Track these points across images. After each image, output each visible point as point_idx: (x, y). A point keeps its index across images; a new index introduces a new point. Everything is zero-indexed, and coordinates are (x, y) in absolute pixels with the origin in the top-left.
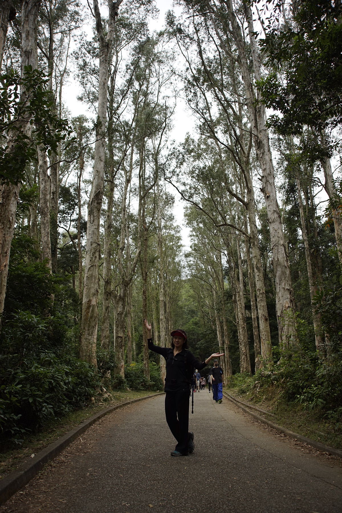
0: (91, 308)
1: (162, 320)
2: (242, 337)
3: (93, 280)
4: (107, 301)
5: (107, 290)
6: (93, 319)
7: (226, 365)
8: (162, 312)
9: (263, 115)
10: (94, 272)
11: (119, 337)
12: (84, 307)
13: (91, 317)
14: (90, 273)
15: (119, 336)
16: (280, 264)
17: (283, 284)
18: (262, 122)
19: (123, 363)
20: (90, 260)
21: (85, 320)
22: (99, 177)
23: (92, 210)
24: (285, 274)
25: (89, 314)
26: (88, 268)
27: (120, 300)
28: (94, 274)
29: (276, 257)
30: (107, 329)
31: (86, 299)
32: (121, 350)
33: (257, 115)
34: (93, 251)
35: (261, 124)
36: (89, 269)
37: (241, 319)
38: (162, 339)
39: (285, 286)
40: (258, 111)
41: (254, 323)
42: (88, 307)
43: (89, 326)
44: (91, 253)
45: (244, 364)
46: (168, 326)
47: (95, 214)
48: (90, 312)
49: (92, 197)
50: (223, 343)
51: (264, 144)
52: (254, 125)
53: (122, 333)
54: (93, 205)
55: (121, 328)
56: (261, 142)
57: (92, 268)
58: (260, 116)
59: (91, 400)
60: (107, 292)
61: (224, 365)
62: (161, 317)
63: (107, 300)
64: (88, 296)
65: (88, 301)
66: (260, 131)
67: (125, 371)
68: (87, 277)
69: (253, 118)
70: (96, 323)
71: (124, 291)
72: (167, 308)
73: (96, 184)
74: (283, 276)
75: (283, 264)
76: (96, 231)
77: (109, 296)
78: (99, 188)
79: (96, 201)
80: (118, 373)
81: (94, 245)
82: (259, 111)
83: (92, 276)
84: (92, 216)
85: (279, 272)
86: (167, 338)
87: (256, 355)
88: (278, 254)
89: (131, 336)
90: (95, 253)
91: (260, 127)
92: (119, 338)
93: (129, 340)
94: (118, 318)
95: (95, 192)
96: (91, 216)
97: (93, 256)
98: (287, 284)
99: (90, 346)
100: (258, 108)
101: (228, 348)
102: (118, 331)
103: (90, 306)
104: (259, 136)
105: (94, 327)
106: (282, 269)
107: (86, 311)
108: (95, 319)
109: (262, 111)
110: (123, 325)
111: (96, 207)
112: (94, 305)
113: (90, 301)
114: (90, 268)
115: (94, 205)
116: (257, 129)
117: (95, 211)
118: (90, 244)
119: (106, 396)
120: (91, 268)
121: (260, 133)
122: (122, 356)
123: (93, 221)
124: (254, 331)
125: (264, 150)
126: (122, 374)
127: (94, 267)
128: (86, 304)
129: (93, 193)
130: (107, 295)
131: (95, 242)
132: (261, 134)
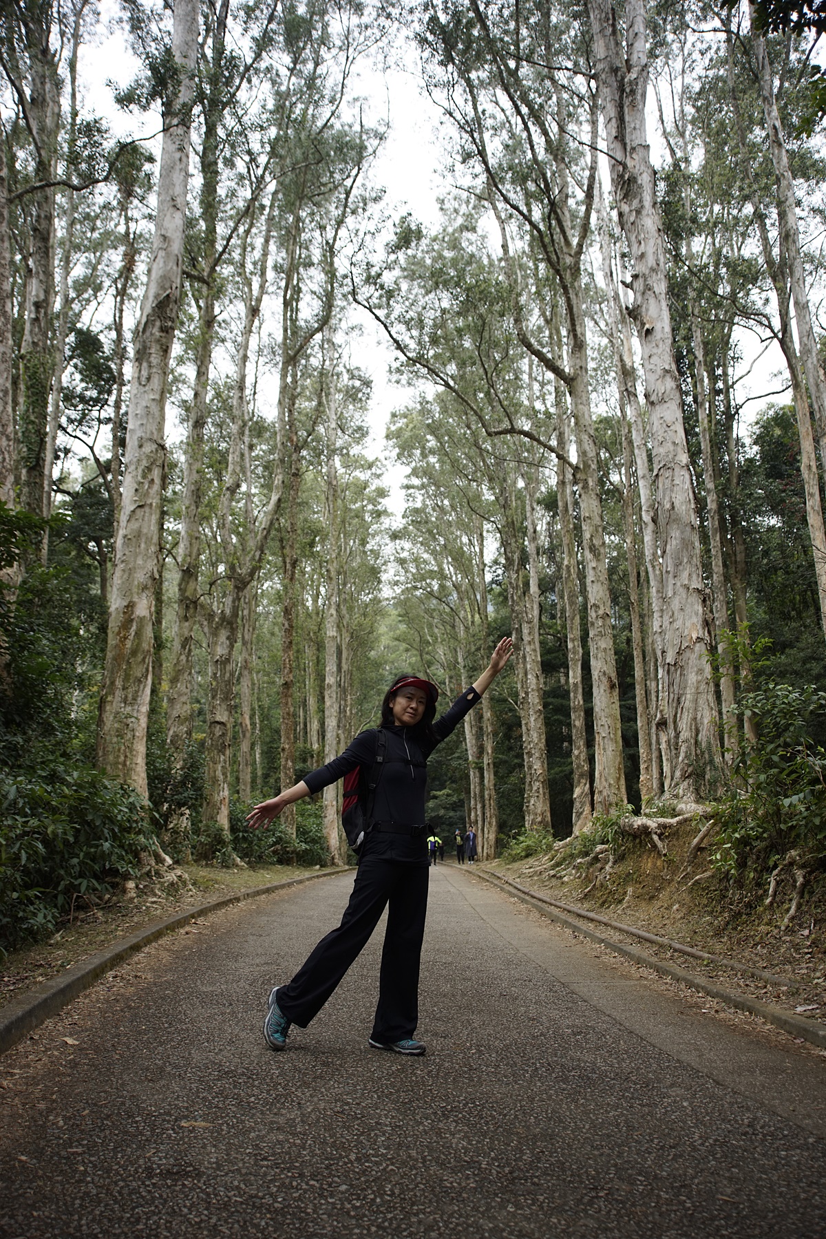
0: (134, 627)
1: (330, 686)
2: (535, 735)
3: (143, 545)
4: (187, 624)
5: (188, 594)
6: (140, 657)
7: (487, 806)
8: (331, 667)
9: (641, 104)
10: (145, 525)
11: (218, 723)
12: (114, 624)
13: (134, 653)
14: (134, 525)
15: (217, 719)
16: (677, 520)
17: (686, 574)
18: (638, 122)
19: (226, 793)
20: (136, 490)
21: (114, 659)
22: (168, 255)
23: (145, 348)
24: (690, 548)
25: (129, 644)
26: (128, 513)
27: (221, 625)
28: (145, 531)
29: (667, 499)
30: (184, 699)
31: (119, 601)
32: (222, 758)
33: (627, 102)
34: (145, 463)
35: (635, 128)
36: (130, 516)
37: (533, 690)
38: (330, 736)
39: (689, 580)
40: (628, 90)
41: (575, 697)
42: (127, 623)
43: (127, 677)
44: (140, 470)
45: (537, 805)
46: (346, 706)
47: (155, 359)
48: (131, 637)
49: (148, 310)
50: (481, 750)
51: (640, 187)
52: (614, 133)
53: (226, 713)
54: (148, 334)
55: (223, 700)
56: (633, 180)
57: (140, 513)
58: (633, 105)
59: (124, 891)
60: (187, 598)
61: (479, 806)
62: (330, 680)
63: (187, 620)
64: (126, 592)
65: (127, 607)
66: (633, 149)
67: (231, 812)
68: (125, 536)
69: (613, 115)
70: (147, 670)
71: (234, 601)
72: (344, 661)
73: (161, 273)
74: (685, 553)
75: (685, 520)
76: (154, 409)
77: (192, 611)
78: (167, 285)
79: (158, 323)
80: (213, 818)
81: (149, 448)
82: (633, 92)
83: (139, 534)
84: (145, 365)
85: (674, 542)
86: (342, 737)
87: (576, 777)
88: (672, 491)
89: (249, 727)
90: (149, 469)
91: (634, 137)
92: (218, 726)
93: (244, 736)
94: (215, 674)
95: (156, 297)
96: (141, 364)
97: (144, 477)
98: (694, 577)
99: (129, 735)
100: (630, 82)
101: (491, 766)
102: (214, 707)
103: (132, 620)
104: (630, 163)
105: (140, 681)
106: (682, 533)
107: (119, 633)
108: (144, 659)
109: (640, 91)
110: (227, 693)
111: (158, 341)
112: (142, 619)
113: (130, 606)
114: (133, 511)
115: (152, 334)
116: (624, 145)
117: (153, 351)
118: (136, 443)
119: (171, 877)
120: (138, 511)
121: (631, 154)
122: (224, 774)
123: (148, 379)
124: (573, 717)
125: (641, 201)
126: (223, 820)
127: (147, 509)
128: (118, 613)
129: (151, 298)
130: (187, 607)
131: (150, 440)
132: (634, 156)
